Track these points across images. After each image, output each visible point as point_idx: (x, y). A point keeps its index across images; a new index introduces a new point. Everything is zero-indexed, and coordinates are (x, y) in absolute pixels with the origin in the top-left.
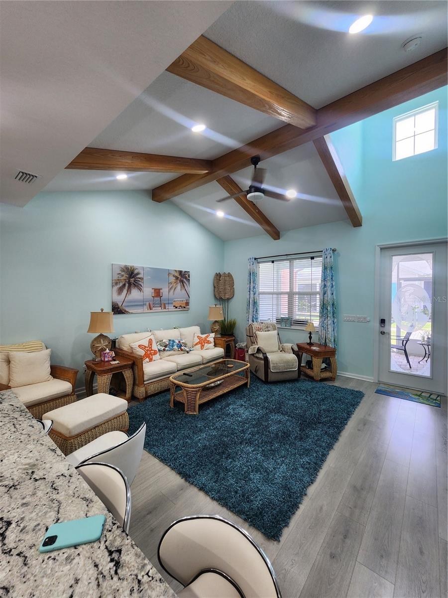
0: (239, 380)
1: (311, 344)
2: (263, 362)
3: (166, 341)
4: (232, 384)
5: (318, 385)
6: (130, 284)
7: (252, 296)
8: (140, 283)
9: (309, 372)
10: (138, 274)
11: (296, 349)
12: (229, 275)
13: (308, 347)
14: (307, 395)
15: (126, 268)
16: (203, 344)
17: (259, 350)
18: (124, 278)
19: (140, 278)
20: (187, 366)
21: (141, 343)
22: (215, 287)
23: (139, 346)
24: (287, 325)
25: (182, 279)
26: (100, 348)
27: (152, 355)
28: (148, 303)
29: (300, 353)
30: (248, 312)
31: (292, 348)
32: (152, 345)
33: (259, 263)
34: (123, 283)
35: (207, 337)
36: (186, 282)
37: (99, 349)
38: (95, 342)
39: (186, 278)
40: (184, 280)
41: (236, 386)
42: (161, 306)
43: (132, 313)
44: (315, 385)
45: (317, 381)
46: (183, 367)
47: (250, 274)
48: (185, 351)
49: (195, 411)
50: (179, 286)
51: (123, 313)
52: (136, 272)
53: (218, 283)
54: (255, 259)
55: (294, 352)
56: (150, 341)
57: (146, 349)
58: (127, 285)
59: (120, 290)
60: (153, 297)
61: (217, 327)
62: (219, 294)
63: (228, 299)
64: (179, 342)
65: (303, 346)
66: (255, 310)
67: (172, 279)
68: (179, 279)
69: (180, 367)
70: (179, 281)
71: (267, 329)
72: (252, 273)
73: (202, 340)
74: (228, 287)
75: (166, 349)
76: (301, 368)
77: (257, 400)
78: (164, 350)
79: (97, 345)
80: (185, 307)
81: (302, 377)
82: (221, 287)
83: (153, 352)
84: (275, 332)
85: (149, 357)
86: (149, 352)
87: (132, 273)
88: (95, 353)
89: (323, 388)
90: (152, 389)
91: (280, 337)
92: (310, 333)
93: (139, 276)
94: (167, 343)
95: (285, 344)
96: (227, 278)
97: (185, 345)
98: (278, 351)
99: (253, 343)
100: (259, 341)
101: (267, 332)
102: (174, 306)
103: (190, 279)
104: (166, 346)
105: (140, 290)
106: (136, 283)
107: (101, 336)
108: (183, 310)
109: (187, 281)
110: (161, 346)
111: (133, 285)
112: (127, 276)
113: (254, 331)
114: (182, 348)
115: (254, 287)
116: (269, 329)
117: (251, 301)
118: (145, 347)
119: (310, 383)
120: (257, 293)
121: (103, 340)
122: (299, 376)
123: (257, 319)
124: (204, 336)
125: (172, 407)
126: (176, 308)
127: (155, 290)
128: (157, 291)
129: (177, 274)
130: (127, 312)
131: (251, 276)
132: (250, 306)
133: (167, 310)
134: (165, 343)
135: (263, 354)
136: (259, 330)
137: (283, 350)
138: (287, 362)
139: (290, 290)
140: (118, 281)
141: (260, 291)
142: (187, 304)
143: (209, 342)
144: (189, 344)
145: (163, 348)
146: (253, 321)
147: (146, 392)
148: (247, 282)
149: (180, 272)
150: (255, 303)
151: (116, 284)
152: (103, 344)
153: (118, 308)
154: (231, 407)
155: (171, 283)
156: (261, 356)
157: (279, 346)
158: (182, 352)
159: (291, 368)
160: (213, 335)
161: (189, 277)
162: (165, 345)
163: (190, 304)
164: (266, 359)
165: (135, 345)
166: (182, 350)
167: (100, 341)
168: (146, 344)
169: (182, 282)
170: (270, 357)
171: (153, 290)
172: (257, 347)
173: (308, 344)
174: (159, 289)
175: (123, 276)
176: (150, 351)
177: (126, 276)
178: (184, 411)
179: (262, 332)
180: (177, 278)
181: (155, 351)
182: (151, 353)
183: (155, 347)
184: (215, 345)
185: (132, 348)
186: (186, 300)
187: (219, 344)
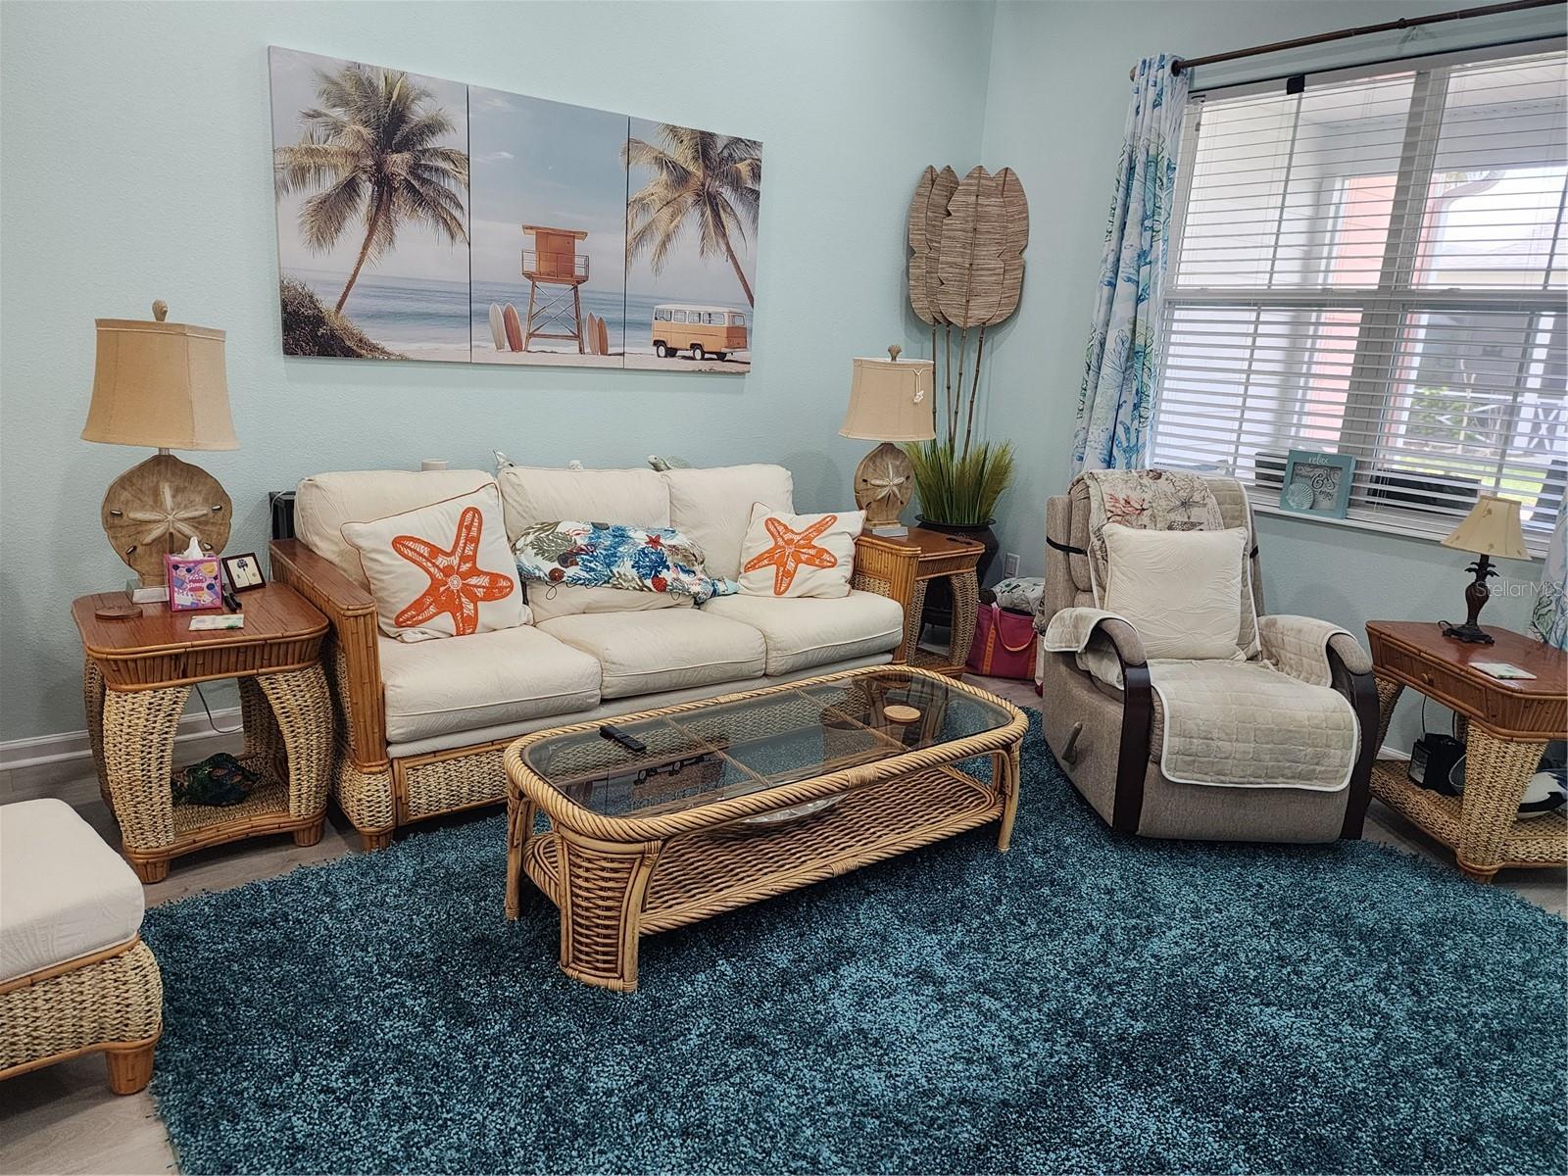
0: (953, 800)
1: (1470, 637)
2: (1115, 712)
3: (572, 527)
4: (897, 818)
5: (1480, 905)
6: (384, 185)
7: (1123, 309)
8: (450, 185)
9: (1426, 807)
10: (433, 127)
11: (1358, 656)
12: (1007, 186)
13: (1448, 654)
14: (1388, 975)
15: (359, 83)
16: (791, 565)
17: (1101, 639)
18: (346, 142)
19: (446, 156)
20: (664, 681)
21: (407, 525)
22: (911, 252)
23: (399, 543)
24: (1324, 503)
25: (714, 185)
26: (157, 531)
27: (474, 599)
28: (497, 311)
29: (1384, 687)
30: (1085, 409)
31: (1330, 650)
32: (476, 541)
33: (1197, 95)
34: (344, 174)
35: (819, 529)
36: (740, 210)
37: (148, 539)
38: (125, 495)
39: (736, 183)
40: (727, 193)
41: (921, 835)
42: (578, 337)
43: (403, 359)
44: (1456, 900)
45: (1472, 878)
46: (637, 685)
47: (1132, 169)
48: (684, 592)
49: (613, 968)
50: (692, 224)
51: (348, 353)
52: (420, 112)
53: (933, 230)
54: (1177, 68)
55: (1340, 673)
56: (470, 525)
57: (442, 561)
58: (367, 189)
59: (328, 214)
60: (529, 276)
61: (890, 480)
62: (931, 294)
63: (986, 330)
64: (654, 542)
65: (1413, 642)
66: (1130, 398)
67: (651, 181)
68: (694, 183)
69: (614, 684)
70: (690, 199)
71: (1179, 517)
72: (1141, 158)
73: (789, 542)
74: (989, 257)
75: (571, 572)
76: (1378, 778)
77: (1030, 954)
78: (555, 577)
79: (140, 516)
80: (721, 357)
81: (1373, 833)
82: (951, 257)
83: (484, 581)
84: (1236, 539)
85: (455, 609)
86: (455, 583)
87: (398, 116)
88: (130, 556)
89: (1514, 931)
90: (432, 791)
91: (1263, 568)
92: (1483, 567)
93: (435, 142)
94: (581, 542)
95: (1285, 621)
96: (992, 205)
97: (689, 561)
98: (1230, 657)
99: (1078, 589)
100: (1116, 578)
101: (1178, 535)
102: (657, 343)
103: (763, 187)
104: (566, 559)
105: (451, 227)
106: (424, 182)
107: (163, 463)
108: (712, 372)
109: (742, 198)
110: (541, 551)
111: (401, 199)
112: (367, 133)
113: (1095, 521)
114: (665, 574)
115: (1142, 255)
116: (1196, 514)
117: (1110, 345)
118: (435, 551)
119: (1424, 886)
120: (1158, 295)
121: (176, 491)
122: (1352, 827)
123: (1134, 450)
124: (801, 523)
125: (511, 914)
126: (671, 352)
127: (544, 236)
128: (556, 242)
129: (682, 154)
130: (374, 348)
131: (1136, 185)
132: (1106, 370)
133: (616, 362)
134: (566, 537)
135: (1125, 665)
136: (1129, 513)
137: (1267, 653)
138: (1284, 737)
139: (1385, 275)
140: (307, 161)
141: (1182, 280)
142: (738, 336)
143: (822, 559)
144: (718, 559)
145: (547, 566)
146: (1109, 463)
147: (399, 801)
148: (1103, 220)
149: (704, 143)
150: (1135, 355)
151: (300, 174)
152: (171, 511)
153: (319, 320)
154: (851, 974)
155: (643, 205)
156: (1110, 672)
157: (1245, 624)
158: (665, 599)
159: (1300, 777)
160: (852, 521)
161: (756, 175)
162: (563, 550)
163: (755, 340)
164: (1140, 700)
165: (375, 534)
166: (661, 586)
167: (156, 494)
168: (444, 536)
169: (710, 201)
170: (1169, 687)
171: (532, 237)
172: (1095, 615)
173: (1451, 633)
174: (571, 236)
175: (337, 129)
176: (464, 576)
177: (355, 133)
178: (558, 957)
179: (1149, 532)
180: (680, 178)
181: (495, 577)
182: (468, 591)
183: (496, 556)
184: (858, 579)
185: (358, 548)
186: (734, 315)
187: (879, 575)
